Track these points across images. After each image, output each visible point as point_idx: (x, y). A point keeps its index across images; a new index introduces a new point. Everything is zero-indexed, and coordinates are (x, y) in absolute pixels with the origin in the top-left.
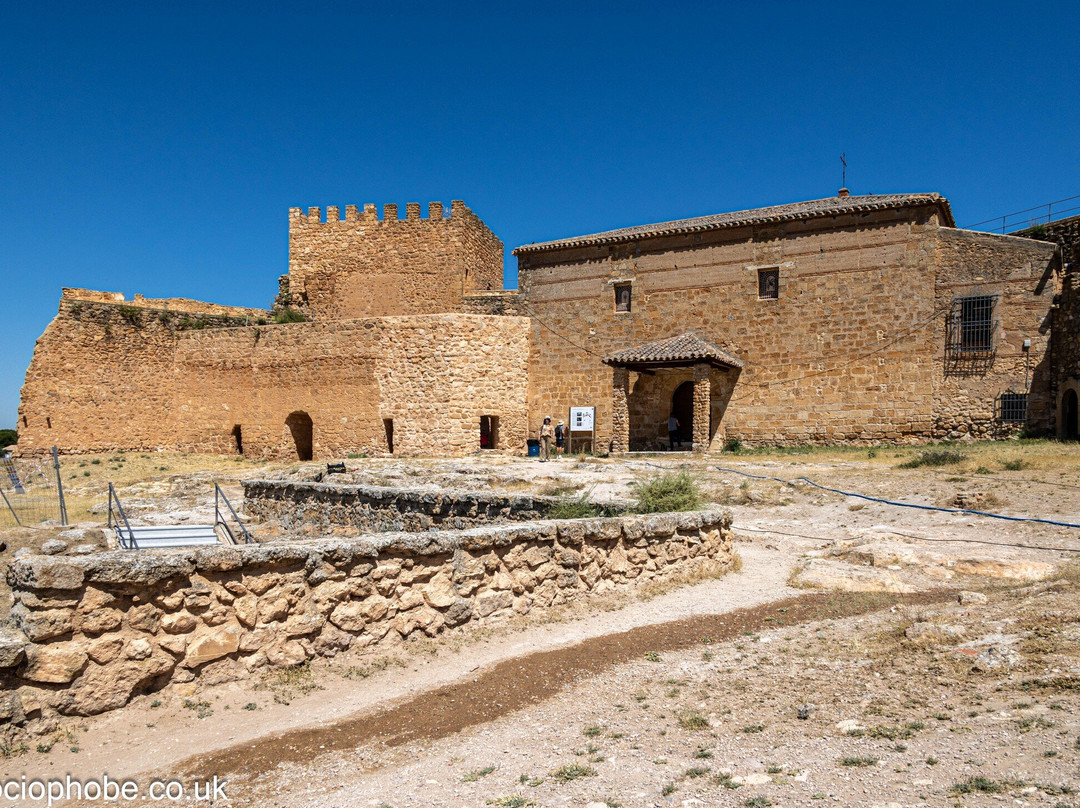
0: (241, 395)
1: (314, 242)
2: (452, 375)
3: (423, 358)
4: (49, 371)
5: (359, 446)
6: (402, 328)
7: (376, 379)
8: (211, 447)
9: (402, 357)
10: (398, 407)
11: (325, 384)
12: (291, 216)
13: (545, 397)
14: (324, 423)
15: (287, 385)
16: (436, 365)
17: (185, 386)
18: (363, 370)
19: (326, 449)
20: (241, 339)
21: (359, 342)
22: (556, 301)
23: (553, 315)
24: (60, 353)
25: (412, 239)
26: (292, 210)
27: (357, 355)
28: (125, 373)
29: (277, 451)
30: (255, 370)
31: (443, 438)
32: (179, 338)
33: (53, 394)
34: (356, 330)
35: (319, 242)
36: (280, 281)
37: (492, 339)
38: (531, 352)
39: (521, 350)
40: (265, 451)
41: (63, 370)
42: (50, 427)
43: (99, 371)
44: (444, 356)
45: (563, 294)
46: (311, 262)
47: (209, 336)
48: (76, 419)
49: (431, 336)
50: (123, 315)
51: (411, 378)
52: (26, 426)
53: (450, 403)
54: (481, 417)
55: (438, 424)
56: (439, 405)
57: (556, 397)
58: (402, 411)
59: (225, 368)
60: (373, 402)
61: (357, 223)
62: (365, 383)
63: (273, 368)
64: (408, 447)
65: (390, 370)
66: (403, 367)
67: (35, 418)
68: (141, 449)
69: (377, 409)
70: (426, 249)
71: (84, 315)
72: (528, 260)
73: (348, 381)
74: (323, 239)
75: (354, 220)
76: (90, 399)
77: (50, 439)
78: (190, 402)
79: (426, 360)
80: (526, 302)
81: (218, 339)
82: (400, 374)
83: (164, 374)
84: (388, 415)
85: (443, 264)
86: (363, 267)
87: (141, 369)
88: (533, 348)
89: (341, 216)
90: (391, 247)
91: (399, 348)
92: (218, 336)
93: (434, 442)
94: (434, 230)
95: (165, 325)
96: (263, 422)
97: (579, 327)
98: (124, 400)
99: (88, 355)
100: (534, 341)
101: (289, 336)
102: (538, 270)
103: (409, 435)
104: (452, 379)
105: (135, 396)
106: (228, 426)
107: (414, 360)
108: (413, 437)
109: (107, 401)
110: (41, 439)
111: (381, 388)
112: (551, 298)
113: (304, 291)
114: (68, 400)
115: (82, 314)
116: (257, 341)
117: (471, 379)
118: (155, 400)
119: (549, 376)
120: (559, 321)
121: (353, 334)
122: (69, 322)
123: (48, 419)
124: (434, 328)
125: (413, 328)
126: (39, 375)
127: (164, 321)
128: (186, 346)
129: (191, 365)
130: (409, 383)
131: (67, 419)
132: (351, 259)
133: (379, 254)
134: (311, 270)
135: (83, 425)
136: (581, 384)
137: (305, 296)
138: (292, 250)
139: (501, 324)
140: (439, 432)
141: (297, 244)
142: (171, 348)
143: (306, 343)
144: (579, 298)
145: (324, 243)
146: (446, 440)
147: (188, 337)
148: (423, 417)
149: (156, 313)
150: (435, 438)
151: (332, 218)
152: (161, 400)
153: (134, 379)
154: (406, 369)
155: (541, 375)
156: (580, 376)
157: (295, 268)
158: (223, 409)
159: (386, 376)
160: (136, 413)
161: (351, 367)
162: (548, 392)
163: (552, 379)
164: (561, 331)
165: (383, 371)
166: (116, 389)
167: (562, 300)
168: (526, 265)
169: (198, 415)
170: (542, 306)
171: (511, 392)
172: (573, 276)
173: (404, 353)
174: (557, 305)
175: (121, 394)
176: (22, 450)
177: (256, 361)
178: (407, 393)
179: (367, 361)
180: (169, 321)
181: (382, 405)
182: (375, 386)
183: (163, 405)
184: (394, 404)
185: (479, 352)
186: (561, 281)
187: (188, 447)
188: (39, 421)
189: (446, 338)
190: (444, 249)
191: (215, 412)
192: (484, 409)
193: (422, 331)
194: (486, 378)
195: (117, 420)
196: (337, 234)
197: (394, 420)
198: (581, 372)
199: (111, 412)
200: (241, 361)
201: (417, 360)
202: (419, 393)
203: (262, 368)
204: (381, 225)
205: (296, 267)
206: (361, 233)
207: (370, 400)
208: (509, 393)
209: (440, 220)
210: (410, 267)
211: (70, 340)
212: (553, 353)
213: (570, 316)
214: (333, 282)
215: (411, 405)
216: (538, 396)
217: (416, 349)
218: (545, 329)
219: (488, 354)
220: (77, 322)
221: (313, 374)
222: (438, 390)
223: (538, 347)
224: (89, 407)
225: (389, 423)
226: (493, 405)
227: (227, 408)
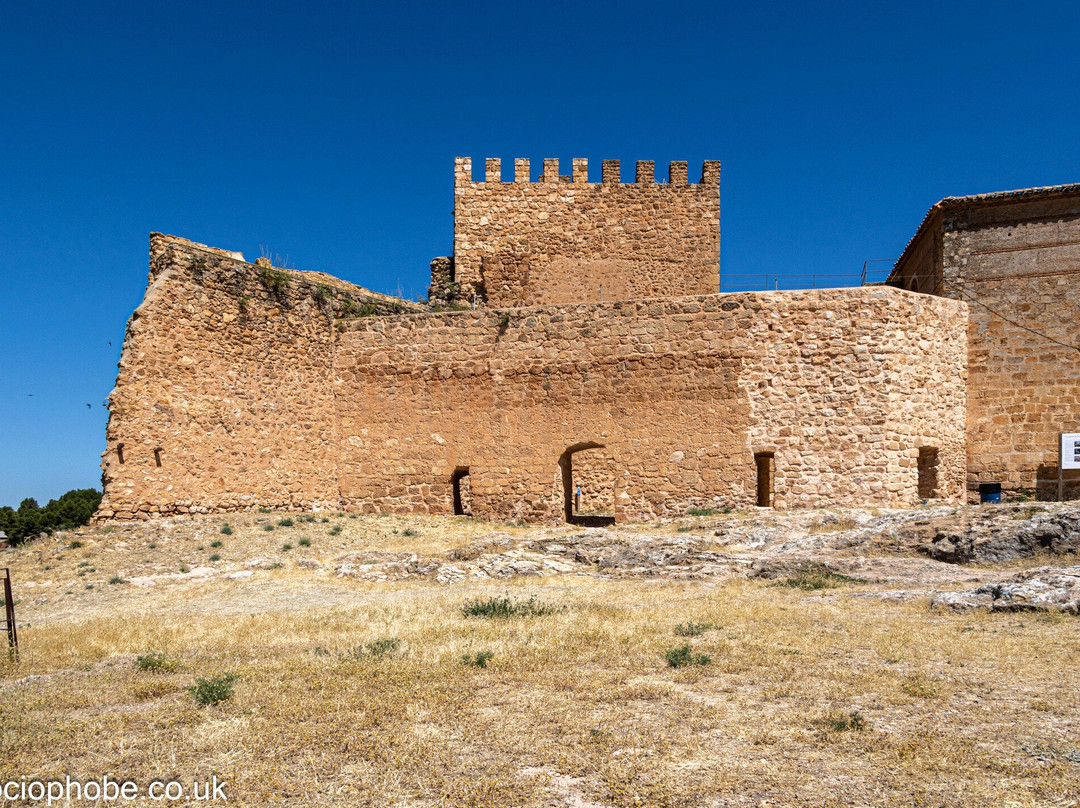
0: (469, 419)
1: (495, 209)
2: (888, 381)
3: (833, 356)
4: (157, 367)
5: (706, 495)
6: (792, 309)
7: (743, 390)
8: (408, 504)
9: (793, 354)
10: (784, 433)
11: (641, 398)
12: (458, 169)
13: (997, 421)
14: (637, 460)
15: (563, 402)
16: (857, 366)
17: (356, 406)
18: (716, 376)
19: (643, 502)
20: (470, 330)
21: (708, 333)
22: (1019, 276)
23: (1013, 298)
24: (173, 337)
25: (646, 212)
26: (459, 160)
27: (705, 352)
28: (267, 380)
29: (544, 507)
30: (498, 378)
31: (875, 480)
32: (342, 330)
33: (163, 408)
34: (702, 313)
35: (503, 209)
36: (433, 266)
37: (931, 331)
38: (970, 354)
39: (959, 349)
40: (519, 507)
41: (178, 368)
42: (159, 465)
43: (230, 373)
44: (872, 352)
45: (1033, 266)
46: (490, 238)
47: (404, 325)
48: (198, 453)
49: (847, 322)
50: (263, 284)
51: (811, 388)
52: (122, 461)
53: (885, 426)
54: (920, 449)
55: (862, 458)
56: (865, 429)
57: (1021, 419)
58: (792, 439)
59: (436, 376)
60: (735, 427)
61: (563, 185)
62: (719, 397)
63: (536, 375)
64: (804, 496)
65: (768, 376)
66: (795, 369)
67: (135, 449)
68: (291, 507)
69: (743, 438)
70: (668, 226)
71: (209, 276)
72: (964, 217)
73: (688, 394)
74: (509, 205)
75: (557, 179)
76: (218, 420)
77: (161, 486)
78: (365, 432)
79: (839, 358)
80: (959, 280)
81: (424, 330)
82: (789, 382)
83: (320, 387)
84: (765, 446)
85: (693, 249)
86: (572, 249)
87: (289, 375)
88: (975, 348)
89: (537, 175)
90: (614, 221)
91: (788, 341)
92: (423, 325)
93: (855, 487)
94: (679, 200)
95: (319, 308)
96: (514, 462)
97: (1066, 315)
98: (267, 425)
99: (214, 345)
100: (975, 337)
101: (566, 323)
102: (985, 232)
103: (805, 477)
104: (889, 388)
105: (282, 419)
106: (443, 468)
107: (816, 359)
108: (815, 480)
109: (243, 425)
110: (145, 486)
111: (753, 404)
112: (1008, 272)
113: (480, 280)
114: (186, 419)
115: (206, 274)
116: (502, 333)
117: (908, 390)
118: (308, 427)
119: (1006, 390)
120: (1026, 308)
121: (698, 319)
122: (187, 284)
123: (156, 452)
124: (852, 308)
125: (813, 310)
126: (141, 372)
127: (319, 300)
128: (356, 343)
129: (366, 372)
130: (807, 395)
131: (185, 453)
132: (553, 236)
133: (596, 231)
134: (491, 249)
135: (209, 463)
136: (1069, 400)
137: (481, 288)
138: (459, 219)
139: (940, 309)
140: (864, 471)
141: (468, 212)
142: (328, 344)
143: (602, 334)
144: (1064, 272)
145: (510, 211)
146: (878, 484)
147: (361, 328)
148: (833, 448)
149: (308, 287)
150: (858, 481)
151: (523, 176)
152: (316, 427)
153: (279, 391)
154: (801, 373)
155: (990, 388)
156: (1068, 387)
157: (463, 245)
158: (431, 441)
159: (761, 385)
160: (283, 446)
161: (693, 372)
162: (1005, 413)
163: (1013, 393)
164: (1030, 322)
165: (754, 378)
166: (255, 406)
167: (1030, 275)
168: (960, 225)
169: (383, 453)
170: (992, 284)
171: (950, 412)
172: (1055, 239)
173: (797, 348)
174: (1021, 283)
175: (261, 415)
176: (116, 505)
177: (500, 366)
178: (804, 411)
179: (729, 361)
180: (325, 303)
181: (754, 430)
182: (740, 401)
183: (320, 436)
184: (777, 429)
185: (917, 348)
186: (1030, 247)
187: (360, 504)
188: (142, 454)
189: (875, 325)
190: (694, 228)
191: (415, 448)
192: (922, 437)
193: (830, 314)
194: (924, 390)
195: (257, 458)
196: (530, 199)
197: (777, 453)
198: (1069, 382)
199: (249, 444)
200: (471, 364)
201: (823, 358)
202: (826, 410)
203: (513, 375)
204: (598, 189)
205: (466, 245)
206: (568, 199)
207: (730, 422)
208: (949, 414)
209: (687, 187)
210: (643, 251)
211: (188, 316)
212: (1014, 355)
213: (1047, 299)
214: (525, 268)
215: (811, 430)
216: (985, 419)
217: (820, 343)
218: (998, 319)
219: (926, 353)
220: (197, 287)
221: (614, 384)
222: (864, 405)
223: (984, 347)
224: (217, 434)
225: (763, 459)
226: (932, 432)
227: (441, 441)
